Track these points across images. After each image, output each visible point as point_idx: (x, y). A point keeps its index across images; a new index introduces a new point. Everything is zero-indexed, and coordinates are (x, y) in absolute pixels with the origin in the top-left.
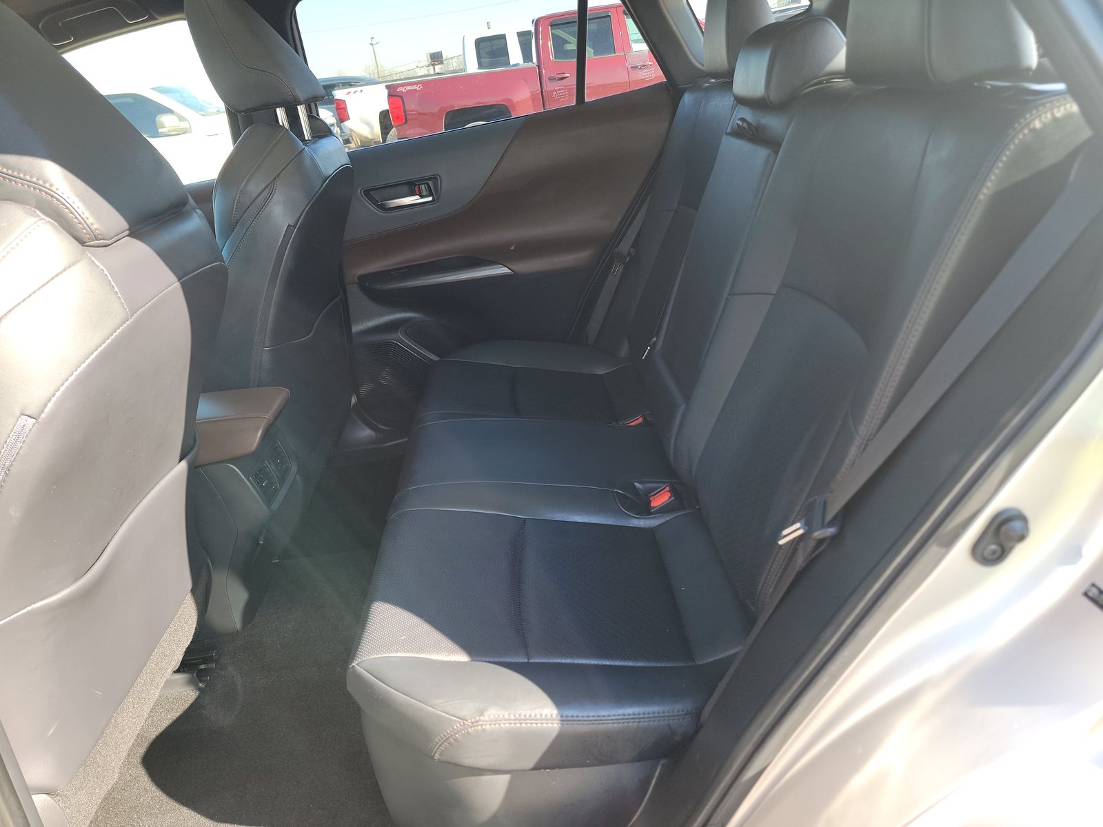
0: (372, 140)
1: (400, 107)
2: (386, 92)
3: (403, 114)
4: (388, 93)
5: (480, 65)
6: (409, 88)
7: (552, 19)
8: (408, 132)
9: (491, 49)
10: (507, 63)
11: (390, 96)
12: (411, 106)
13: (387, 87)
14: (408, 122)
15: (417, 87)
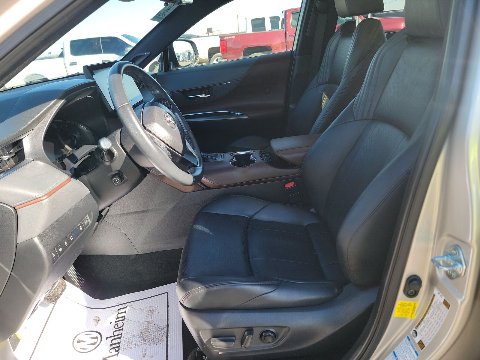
0: (204, 60)
1: (225, 45)
2: (219, 39)
3: (226, 48)
4: (220, 39)
5: (253, 30)
6: (229, 37)
7: (293, 11)
8: (227, 56)
9: (258, 24)
10: (265, 29)
11: (221, 40)
12: (229, 45)
13: (220, 37)
14: (228, 52)
15: (233, 37)
